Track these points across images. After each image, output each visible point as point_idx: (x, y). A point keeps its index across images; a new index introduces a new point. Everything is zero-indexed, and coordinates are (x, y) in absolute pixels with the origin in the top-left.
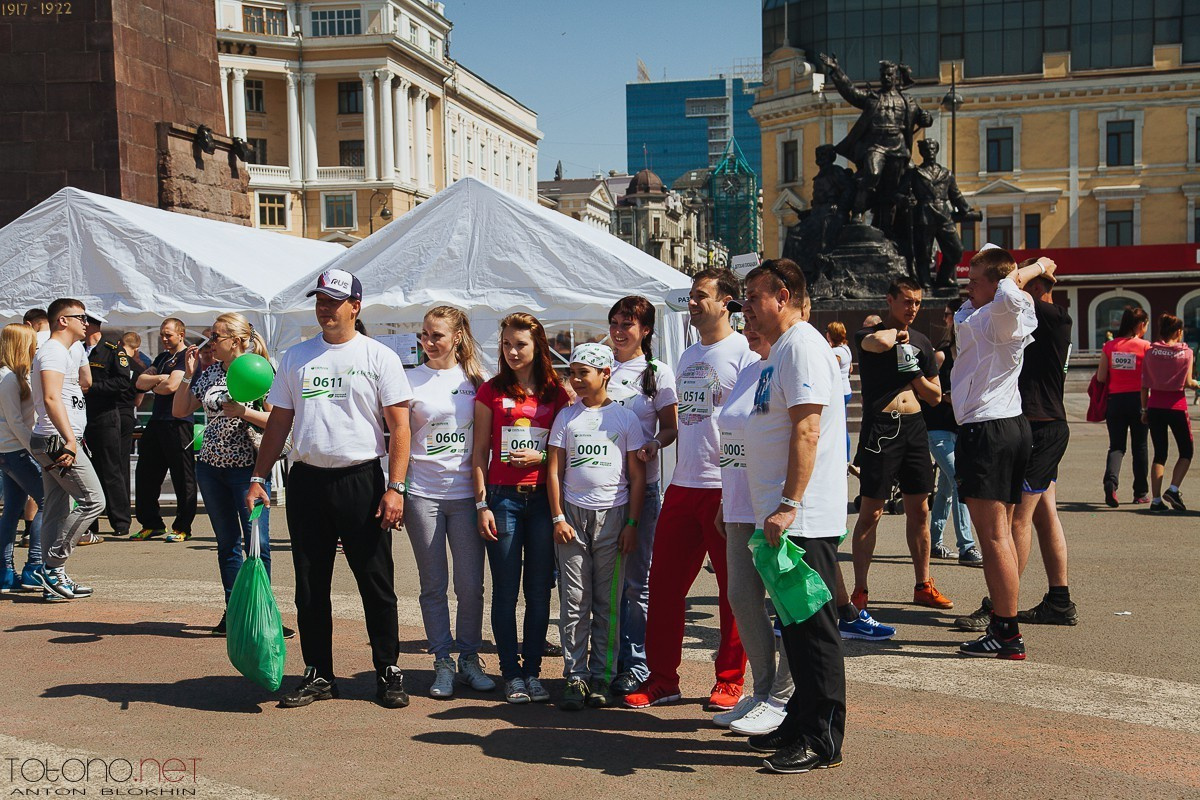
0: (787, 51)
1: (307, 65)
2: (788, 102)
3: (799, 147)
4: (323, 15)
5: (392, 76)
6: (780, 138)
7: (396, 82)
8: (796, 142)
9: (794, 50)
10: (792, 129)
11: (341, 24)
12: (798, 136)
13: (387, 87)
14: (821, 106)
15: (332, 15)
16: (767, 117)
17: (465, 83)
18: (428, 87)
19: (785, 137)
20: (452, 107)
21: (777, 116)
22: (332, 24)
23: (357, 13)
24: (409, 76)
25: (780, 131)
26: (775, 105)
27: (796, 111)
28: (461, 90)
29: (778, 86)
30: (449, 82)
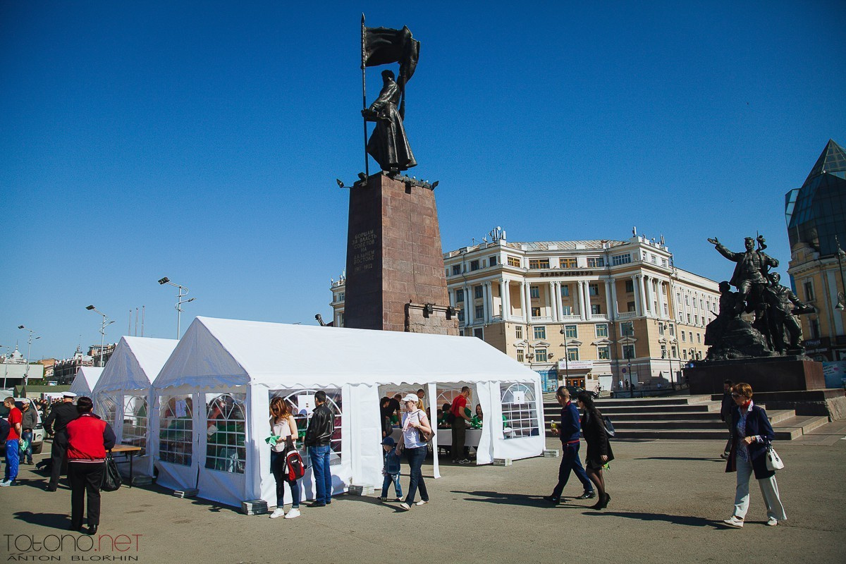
0: (800, 245)
1: (612, 276)
2: (804, 266)
3: (812, 285)
4: (617, 257)
5: (643, 276)
6: (803, 282)
7: (646, 278)
8: (810, 283)
9: (802, 244)
10: (808, 277)
11: (623, 260)
12: (811, 280)
13: (642, 280)
14: (819, 266)
15: (620, 257)
16: (796, 274)
17: (681, 275)
18: (662, 278)
19: (805, 281)
20: (676, 284)
21: (800, 272)
22: (620, 260)
23: (629, 255)
24: (652, 275)
25: (803, 279)
26: (798, 268)
27: (808, 269)
28: (679, 277)
29: (798, 259)
30: (673, 275)
